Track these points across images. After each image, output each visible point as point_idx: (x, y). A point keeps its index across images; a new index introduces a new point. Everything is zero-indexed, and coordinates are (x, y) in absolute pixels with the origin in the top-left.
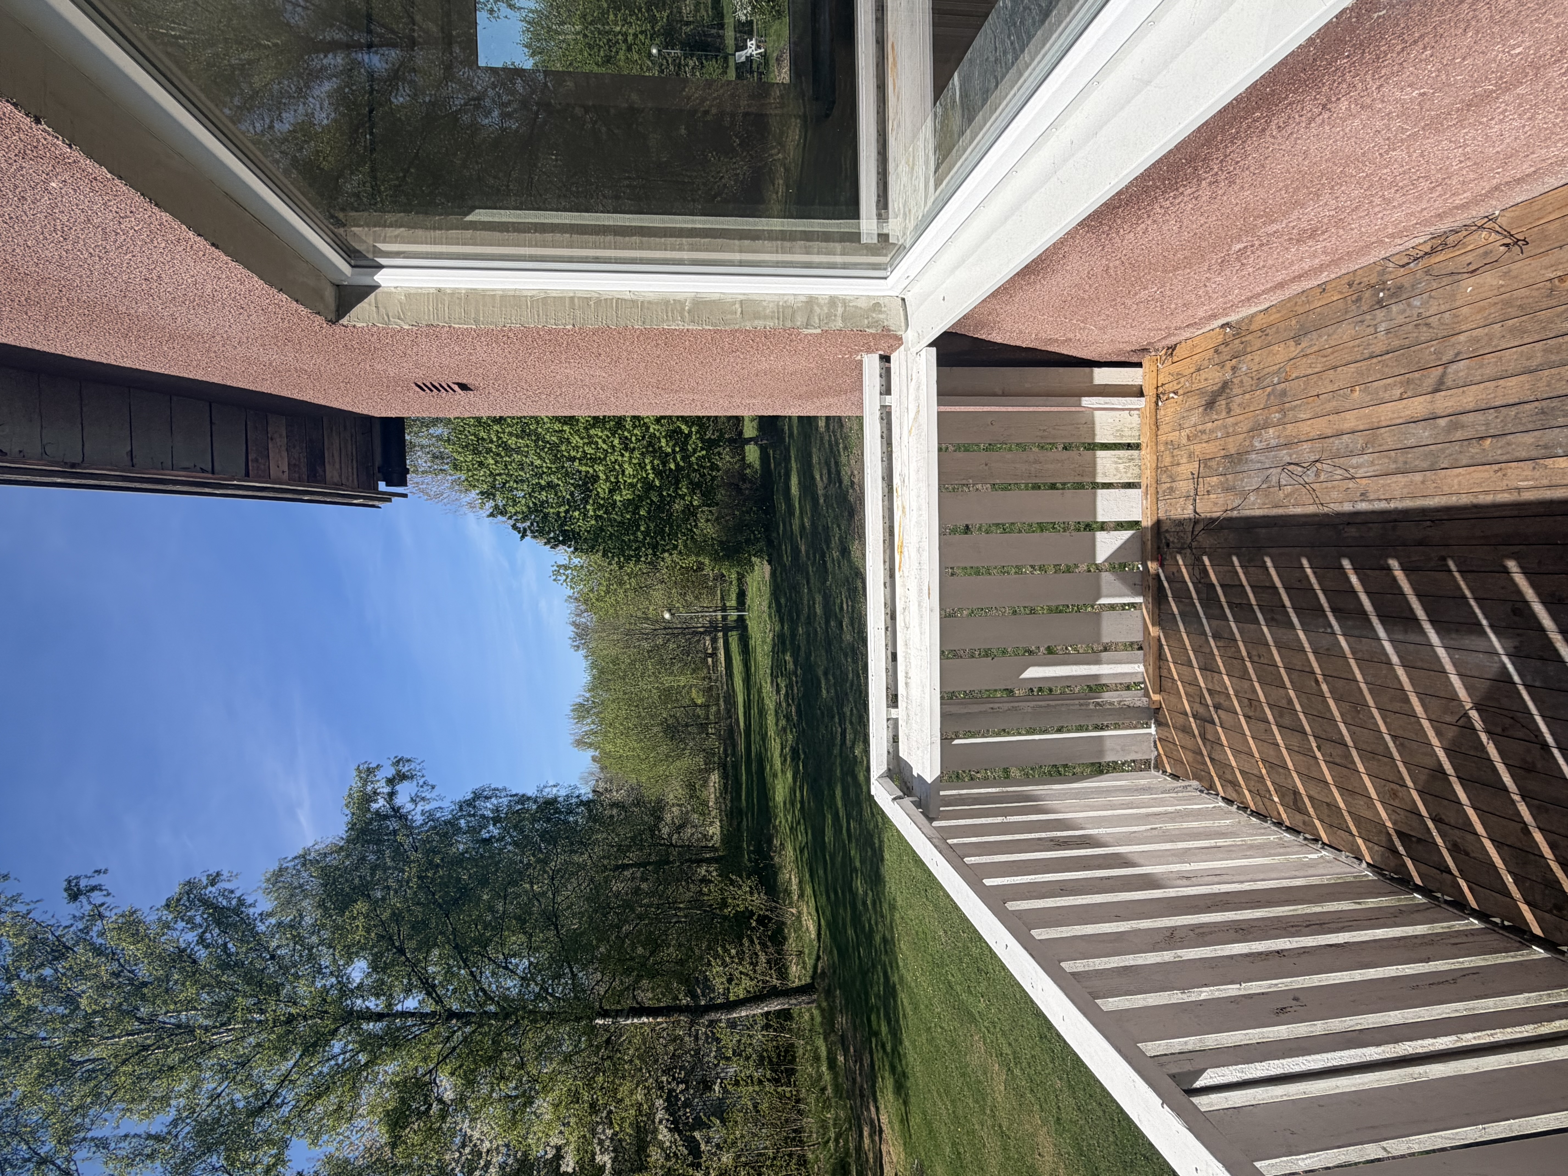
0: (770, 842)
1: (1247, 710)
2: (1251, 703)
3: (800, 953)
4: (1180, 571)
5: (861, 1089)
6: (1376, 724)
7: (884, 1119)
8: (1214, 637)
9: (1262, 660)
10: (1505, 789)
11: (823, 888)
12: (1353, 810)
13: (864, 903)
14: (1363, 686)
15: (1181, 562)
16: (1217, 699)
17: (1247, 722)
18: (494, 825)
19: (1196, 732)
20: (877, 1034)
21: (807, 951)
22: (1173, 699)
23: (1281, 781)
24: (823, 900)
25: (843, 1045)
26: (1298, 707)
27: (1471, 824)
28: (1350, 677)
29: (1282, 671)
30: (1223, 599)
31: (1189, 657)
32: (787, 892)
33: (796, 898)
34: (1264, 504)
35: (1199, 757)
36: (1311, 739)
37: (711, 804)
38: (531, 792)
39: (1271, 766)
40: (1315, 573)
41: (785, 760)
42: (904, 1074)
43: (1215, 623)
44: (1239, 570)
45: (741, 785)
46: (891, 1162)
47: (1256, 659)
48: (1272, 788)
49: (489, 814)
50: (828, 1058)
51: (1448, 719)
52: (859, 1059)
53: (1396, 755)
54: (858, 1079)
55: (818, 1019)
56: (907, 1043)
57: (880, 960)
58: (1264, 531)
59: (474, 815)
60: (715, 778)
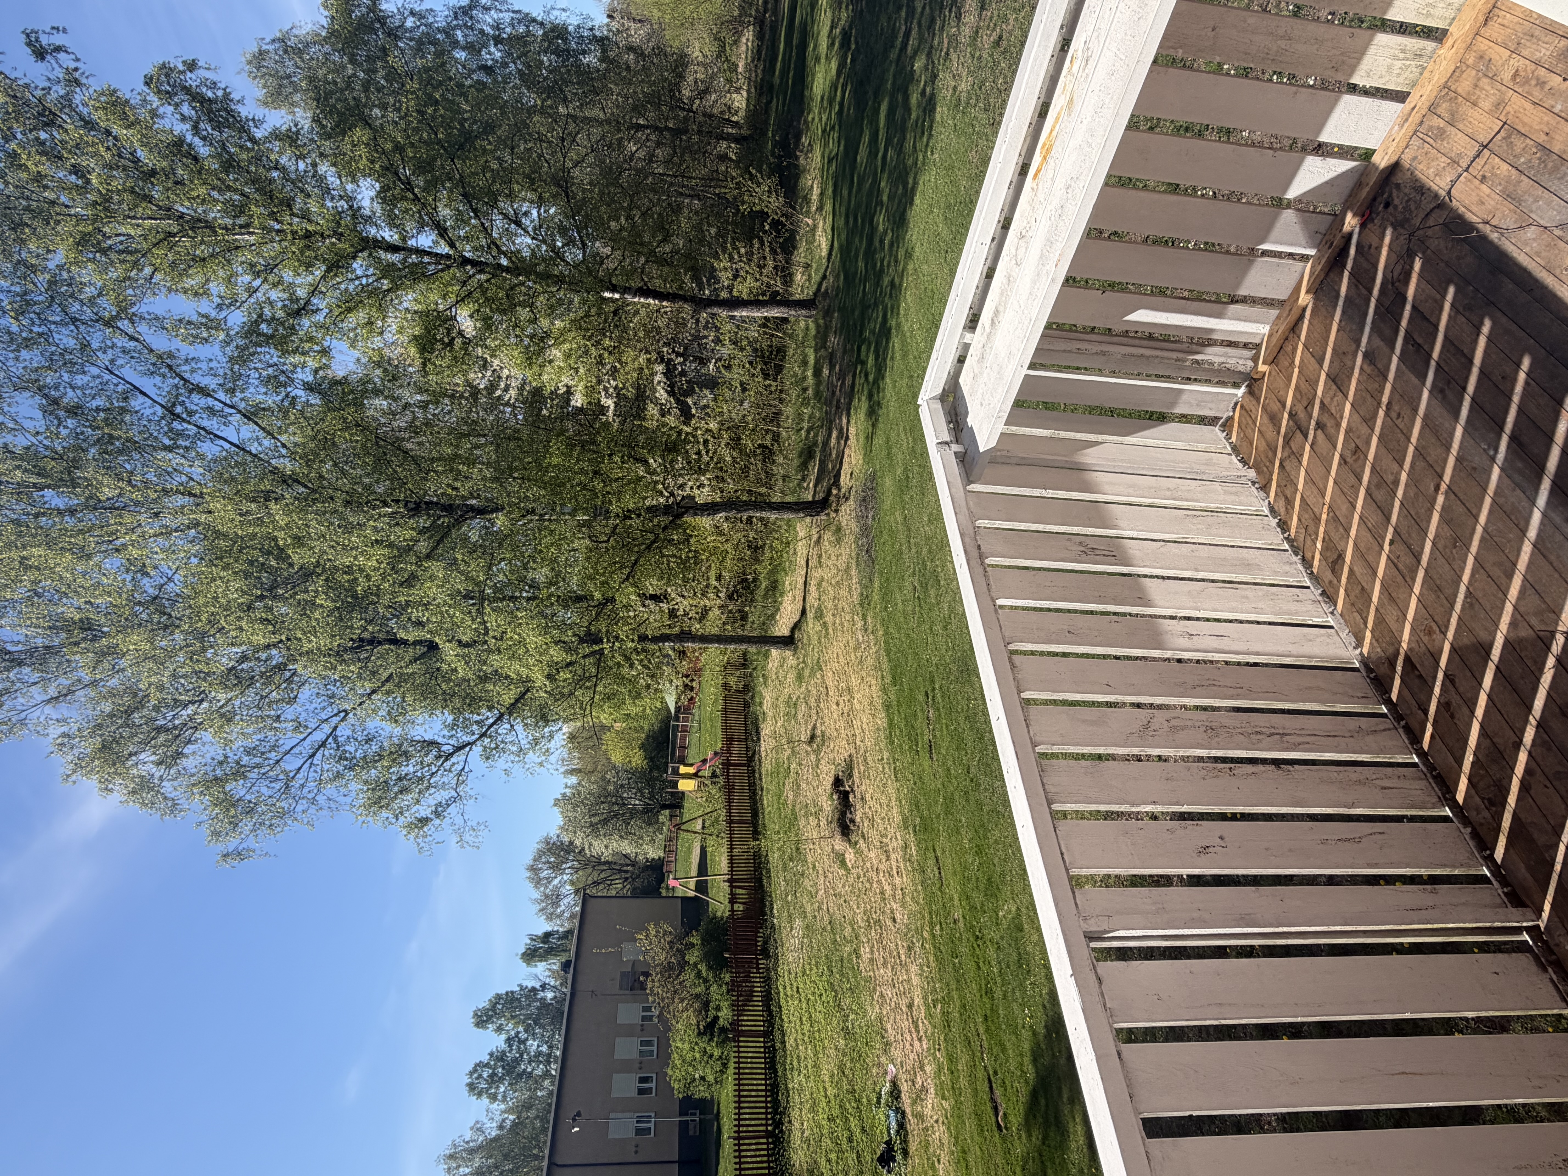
0: (798, 137)
1: (1348, 454)
2: (1358, 451)
3: (807, 266)
4: (1379, 248)
5: (838, 401)
6: (1462, 569)
7: (852, 431)
8: (1366, 355)
9: (1398, 422)
10: (1529, 708)
11: (843, 209)
12: (1382, 611)
13: (882, 242)
14: (1479, 530)
15: (1387, 240)
16: (1325, 419)
17: (1340, 464)
18: (496, 45)
19: (1283, 430)
20: (864, 363)
21: (814, 265)
22: (1280, 382)
23: (1336, 537)
24: (841, 222)
25: (830, 362)
26: (1400, 493)
27: (1475, 704)
28: (1474, 512)
29: (1411, 449)
30: (1404, 323)
31: (1324, 354)
32: (807, 200)
33: (814, 209)
34: (1538, 254)
35: (1270, 454)
36: (1391, 530)
37: (740, 70)
38: (537, 13)
39: (1334, 519)
40: (1527, 383)
41: (833, 44)
42: (879, 404)
43: (1378, 342)
44: (1447, 307)
45: (777, 55)
46: (850, 463)
47: (1394, 415)
48: (1321, 535)
49: (488, 30)
50: (815, 367)
51: (1534, 621)
52: (842, 376)
53: (1458, 607)
54: (838, 393)
55: (813, 331)
56: (888, 380)
57: (883, 301)
58: (1511, 286)
59: (471, 28)
60: (748, 36)
